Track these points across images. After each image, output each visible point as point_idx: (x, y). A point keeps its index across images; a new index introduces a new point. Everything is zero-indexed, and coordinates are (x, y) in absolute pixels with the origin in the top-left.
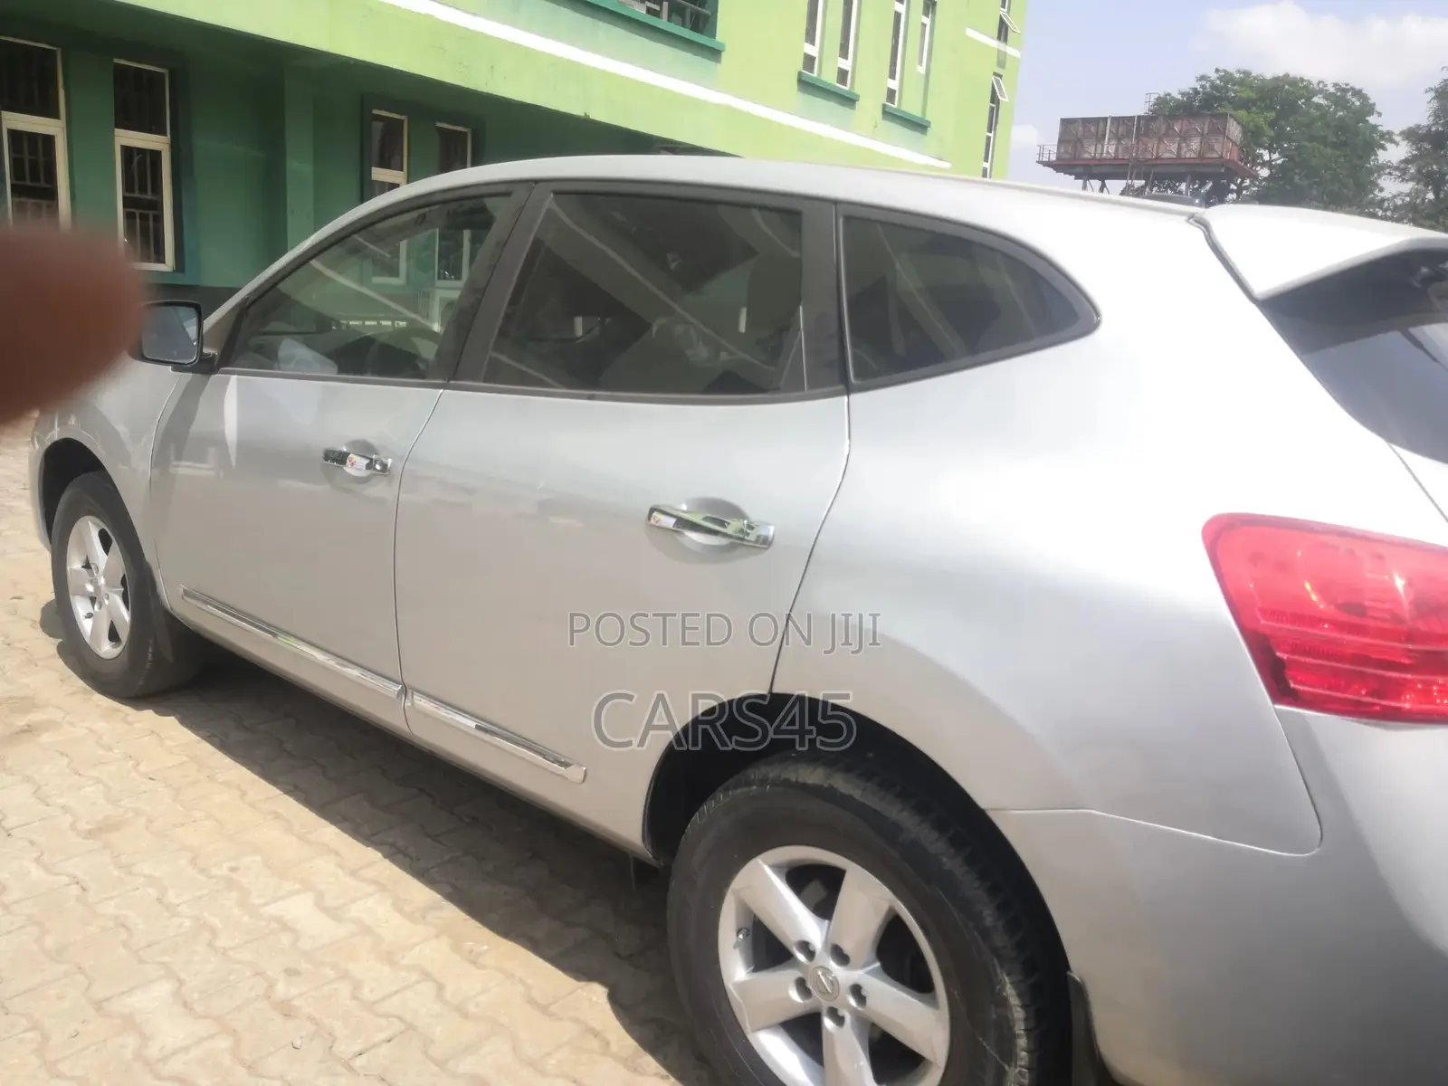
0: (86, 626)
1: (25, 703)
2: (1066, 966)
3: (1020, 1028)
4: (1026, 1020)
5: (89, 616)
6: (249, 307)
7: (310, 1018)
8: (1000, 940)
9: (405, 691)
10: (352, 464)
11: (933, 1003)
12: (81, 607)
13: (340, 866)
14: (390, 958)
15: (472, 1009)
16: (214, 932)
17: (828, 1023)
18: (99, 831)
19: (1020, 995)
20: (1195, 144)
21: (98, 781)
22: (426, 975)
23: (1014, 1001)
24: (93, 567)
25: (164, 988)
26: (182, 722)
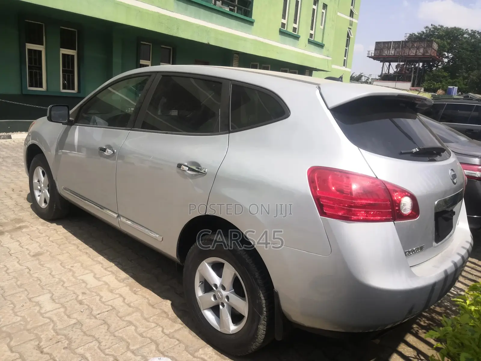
0: (38, 199)
1: (20, 220)
2: (273, 288)
3: (264, 305)
4: (265, 303)
5: (39, 196)
6: (83, 106)
7: (87, 305)
8: (260, 281)
9: (119, 216)
10: (107, 152)
11: (245, 300)
12: (37, 193)
13: (102, 267)
14: (111, 291)
15: (132, 304)
16: (64, 283)
17: (221, 307)
18: (36, 255)
19: (264, 297)
20: (422, 50)
21: (38, 242)
22: (121, 296)
23: (263, 298)
24: (40, 181)
25: (49, 296)
26: (64, 227)
